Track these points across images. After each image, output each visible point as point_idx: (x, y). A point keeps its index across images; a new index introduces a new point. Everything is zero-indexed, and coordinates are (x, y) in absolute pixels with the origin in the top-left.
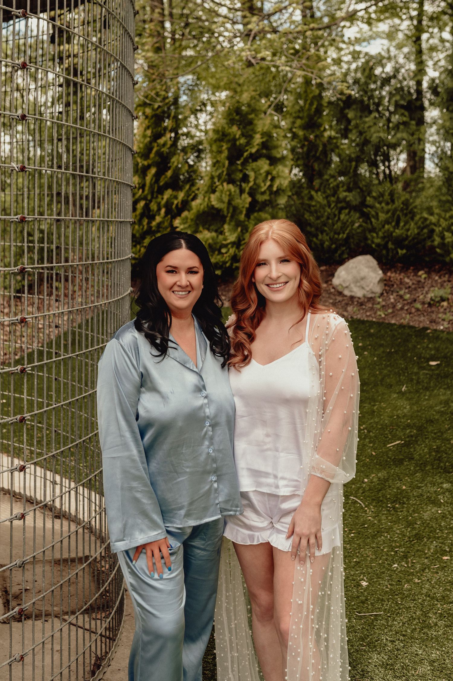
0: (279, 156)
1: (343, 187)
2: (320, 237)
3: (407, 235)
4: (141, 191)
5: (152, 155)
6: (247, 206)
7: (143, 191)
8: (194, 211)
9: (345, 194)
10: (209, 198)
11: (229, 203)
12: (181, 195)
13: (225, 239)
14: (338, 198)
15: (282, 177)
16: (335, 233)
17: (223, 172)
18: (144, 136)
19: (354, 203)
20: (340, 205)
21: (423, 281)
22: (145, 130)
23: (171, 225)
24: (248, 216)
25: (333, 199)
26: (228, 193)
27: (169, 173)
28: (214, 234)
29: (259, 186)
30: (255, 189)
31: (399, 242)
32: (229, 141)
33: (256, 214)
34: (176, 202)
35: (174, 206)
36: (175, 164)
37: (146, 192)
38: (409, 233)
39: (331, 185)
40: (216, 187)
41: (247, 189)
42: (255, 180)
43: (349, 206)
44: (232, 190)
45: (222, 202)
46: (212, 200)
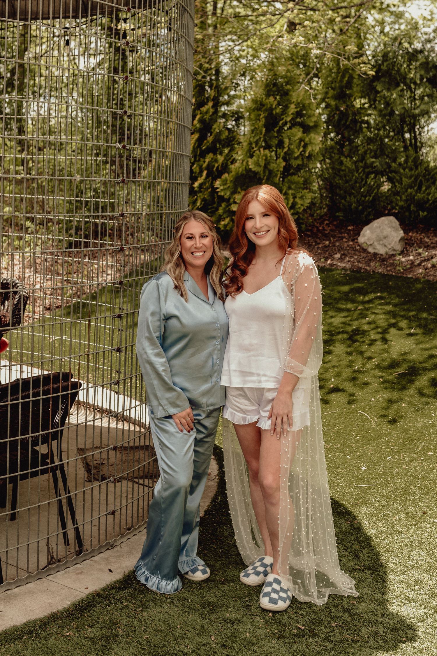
0: (311, 124)
1: (370, 153)
2: (348, 199)
3: (428, 199)
5: (195, 122)
6: (282, 169)
8: (233, 173)
9: (372, 160)
10: (247, 162)
11: (266, 167)
14: (366, 163)
15: (314, 144)
16: (362, 196)
17: (260, 138)
19: (380, 168)
20: (367, 170)
23: (212, 186)
25: (361, 164)
26: (264, 158)
27: (210, 139)
29: (293, 152)
30: (289, 155)
31: (421, 205)
32: (266, 110)
33: (289, 178)
34: (216, 165)
35: (215, 169)
36: (217, 130)
38: (430, 197)
40: (254, 152)
41: (282, 154)
42: (289, 146)
44: (269, 155)
45: (259, 166)
46: (250, 164)
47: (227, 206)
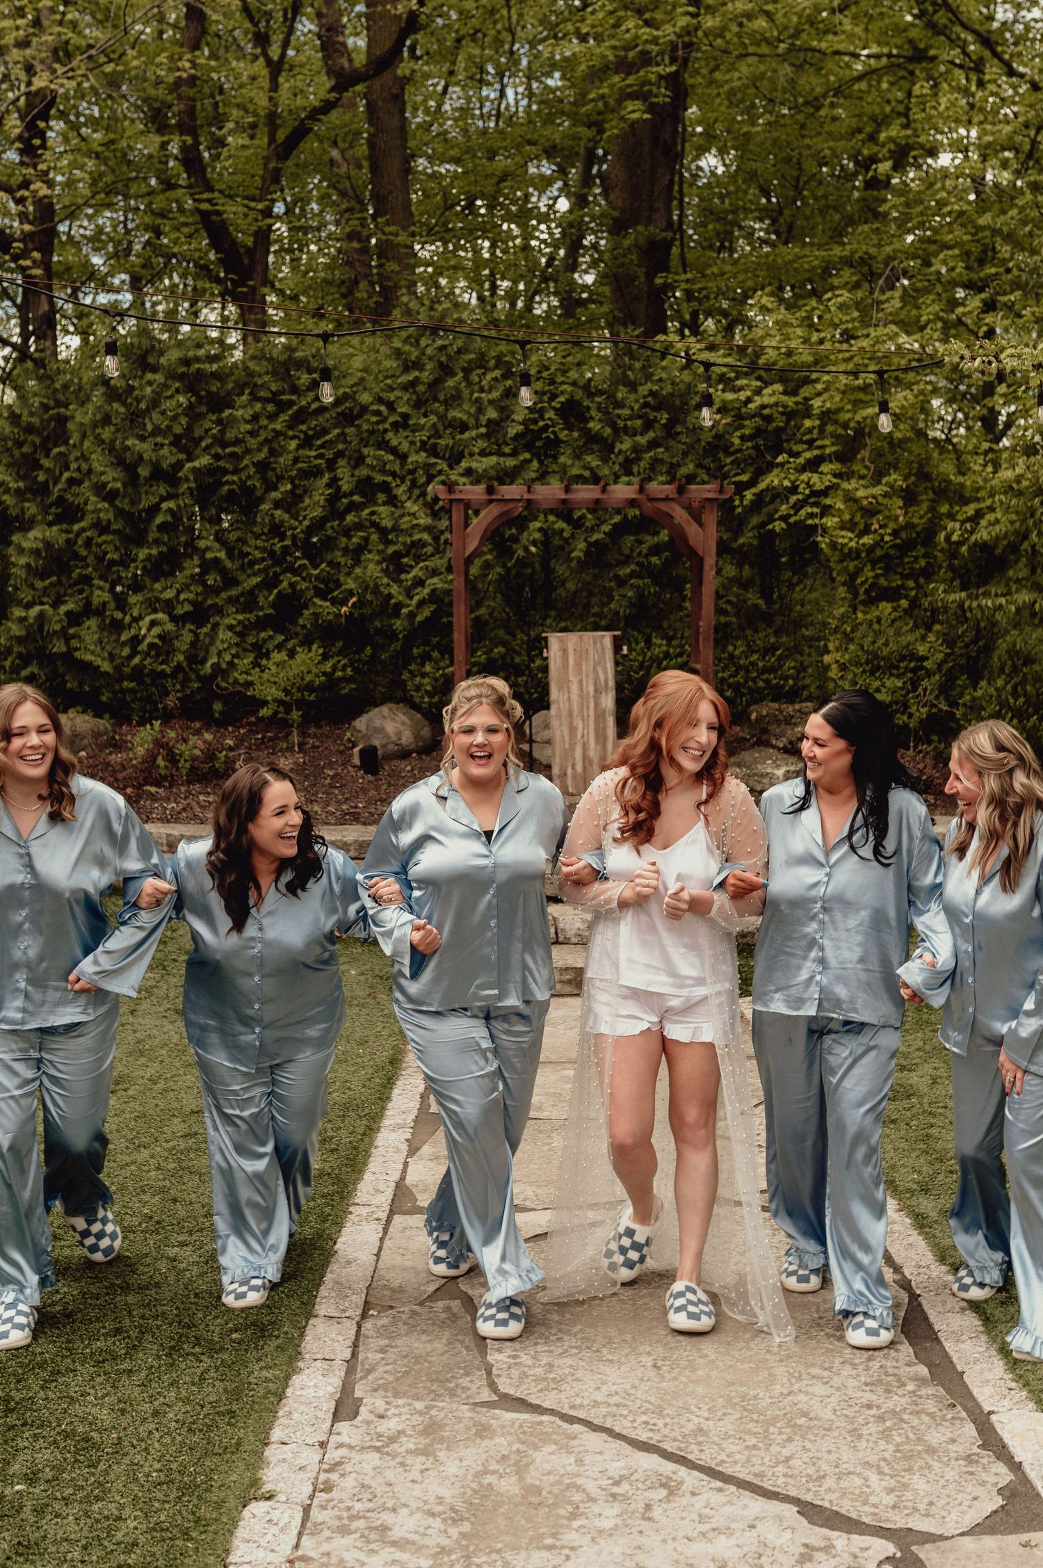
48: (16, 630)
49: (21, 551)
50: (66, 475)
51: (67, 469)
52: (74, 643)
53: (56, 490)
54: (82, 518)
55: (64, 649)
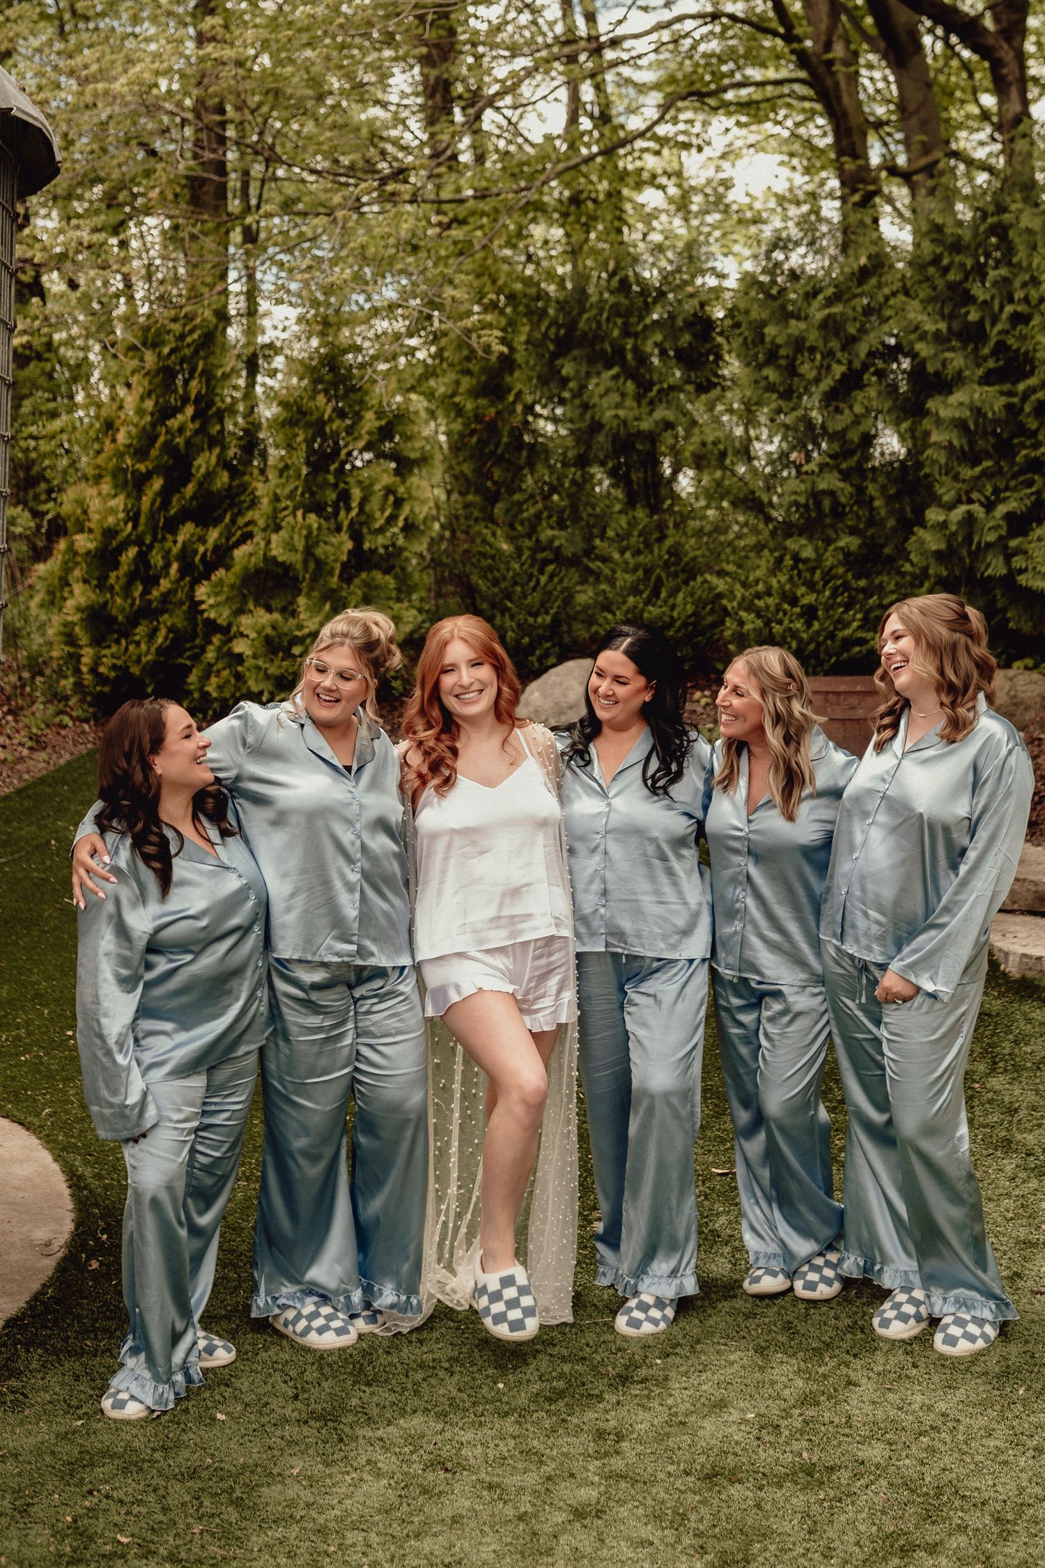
0: (415, 455)
1: (550, 517)
2: (498, 621)
3: (672, 617)
4: (130, 525)
5: (154, 452)
6: (344, 558)
7: (135, 527)
8: (237, 568)
9: (550, 533)
10: (268, 543)
11: (309, 552)
12: (213, 535)
13: (300, 627)
14: (538, 541)
15: (417, 499)
16: (530, 614)
17: (297, 488)
18: (140, 412)
19: (568, 551)
20: (540, 556)
21: (700, 710)
22: (142, 399)
23: (190, 597)
24: (347, 578)
25: (527, 543)
26: (304, 532)
27: (190, 489)
28: (276, 616)
29: (370, 517)
30: (361, 524)
32: (309, 425)
33: (364, 575)
34: (201, 549)
35: (197, 559)
36: (203, 470)
37: (141, 528)
38: (675, 614)
39: (525, 515)
40: (283, 519)
41: (346, 524)
42: (362, 505)
43: (558, 557)
44: (315, 526)
45: (293, 549)
46: (273, 545)
47: (225, 643)
48: (932, 541)
49: (939, 422)
50: (1009, 309)
51: (1011, 300)
52: (1018, 562)
53: (994, 333)
54: (1031, 373)
55: (1002, 571)
